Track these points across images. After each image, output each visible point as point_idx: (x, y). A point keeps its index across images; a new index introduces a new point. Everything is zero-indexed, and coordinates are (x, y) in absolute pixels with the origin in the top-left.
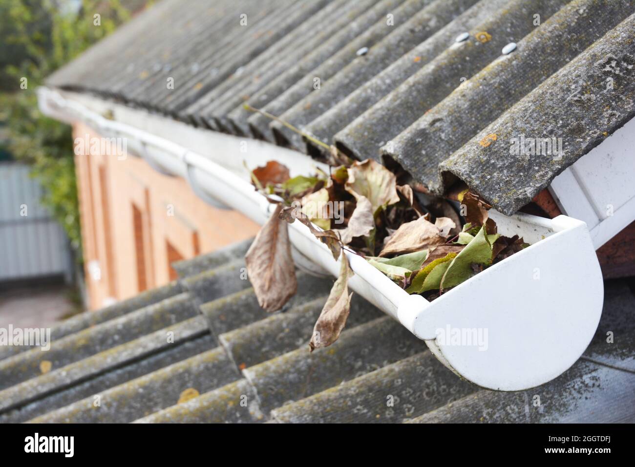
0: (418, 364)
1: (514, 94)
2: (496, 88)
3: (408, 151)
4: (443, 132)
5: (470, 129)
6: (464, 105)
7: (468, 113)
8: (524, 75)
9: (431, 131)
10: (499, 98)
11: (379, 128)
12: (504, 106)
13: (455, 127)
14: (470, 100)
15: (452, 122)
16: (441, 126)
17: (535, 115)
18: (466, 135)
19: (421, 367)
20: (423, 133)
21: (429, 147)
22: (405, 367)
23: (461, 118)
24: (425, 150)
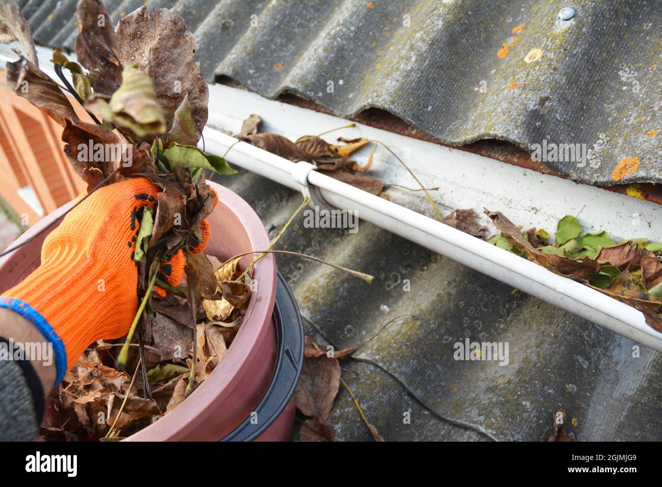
1: (598, 65)
2: (581, 59)
3: (534, 137)
4: (556, 112)
5: (578, 107)
6: (562, 80)
7: (569, 88)
8: (598, 43)
9: (545, 112)
10: (588, 69)
12: (594, 78)
13: (564, 105)
14: (565, 74)
15: (559, 100)
16: (551, 106)
18: (576, 113)
20: (538, 115)
21: (550, 130)
23: (565, 94)
24: (549, 134)
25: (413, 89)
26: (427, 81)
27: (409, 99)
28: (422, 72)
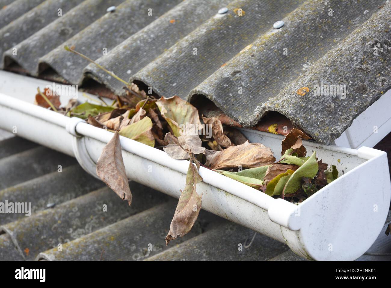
0: (195, 247)
1: (289, 58)
2: (276, 52)
3: (220, 93)
4: (243, 81)
5: (262, 80)
6: (255, 62)
7: (259, 68)
8: (294, 44)
9: (234, 80)
10: (279, 59)
11: (171, 73)
12: (283, 66)
13: (251, 78)
14: (259, 60)
15: (248, 74)
16: (240, 77)
17: (333, 76)
18: (259, 84)
19: (197, 250)
20: (228, 81)
21: (234, 91)
22: (186, 250)
23: (254, 72)
24: (232, 93)
25: (166, 69)
26: (178, 66)
27: (161, 75)
28: (177, 60)
